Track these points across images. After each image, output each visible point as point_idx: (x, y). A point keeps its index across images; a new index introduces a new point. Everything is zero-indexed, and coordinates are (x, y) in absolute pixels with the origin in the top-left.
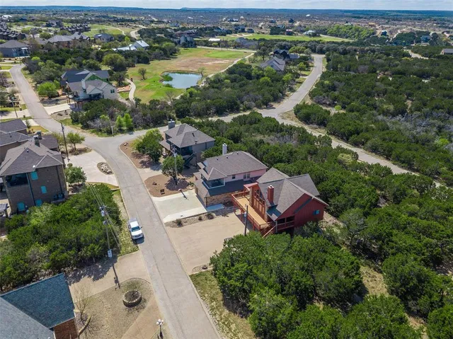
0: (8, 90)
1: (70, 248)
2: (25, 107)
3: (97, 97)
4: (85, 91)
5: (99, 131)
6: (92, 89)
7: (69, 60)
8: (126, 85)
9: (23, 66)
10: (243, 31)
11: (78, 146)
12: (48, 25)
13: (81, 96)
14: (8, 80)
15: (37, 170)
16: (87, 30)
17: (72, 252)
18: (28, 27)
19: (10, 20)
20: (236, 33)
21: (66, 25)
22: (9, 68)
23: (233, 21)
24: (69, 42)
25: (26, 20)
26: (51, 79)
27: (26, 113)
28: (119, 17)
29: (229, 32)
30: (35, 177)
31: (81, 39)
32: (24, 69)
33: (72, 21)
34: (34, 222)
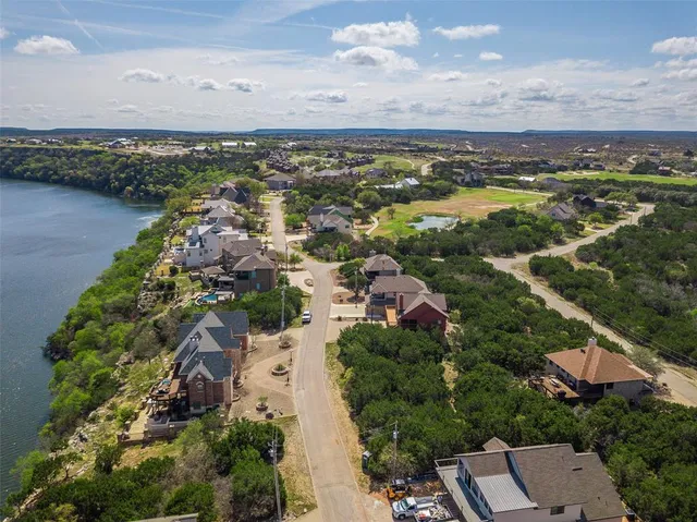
0: (261, 220)
1: (259, 313)
2: (270, 234)
3: (332, 229)
4: (322, 224)
5: (320, 258)
6: (328, 223)
7: (325, 196)
8: (369, 223)
9: (283, 199)
10: (587, 167)
11: (297, 266)
12: (330, 156)
13: (318, 228)
14: (265, 211)
15: (256, 270)
16: (370, 162)
17: (260, 316)
18: (307, 158)
19: (293, 149)
20: (574, 170)
21: (349, 155)
22: (271, 200)
23: (587, 152)
24: (335, 177)
25: (309, 149)
26: (299, 211)
27: (270, 239)
28: (422, 144)
29: (563, 169)
30: (254, 275)
31: (351, 174)
32: (283, 202)
33: (358, 151)
34: (244, 300)
